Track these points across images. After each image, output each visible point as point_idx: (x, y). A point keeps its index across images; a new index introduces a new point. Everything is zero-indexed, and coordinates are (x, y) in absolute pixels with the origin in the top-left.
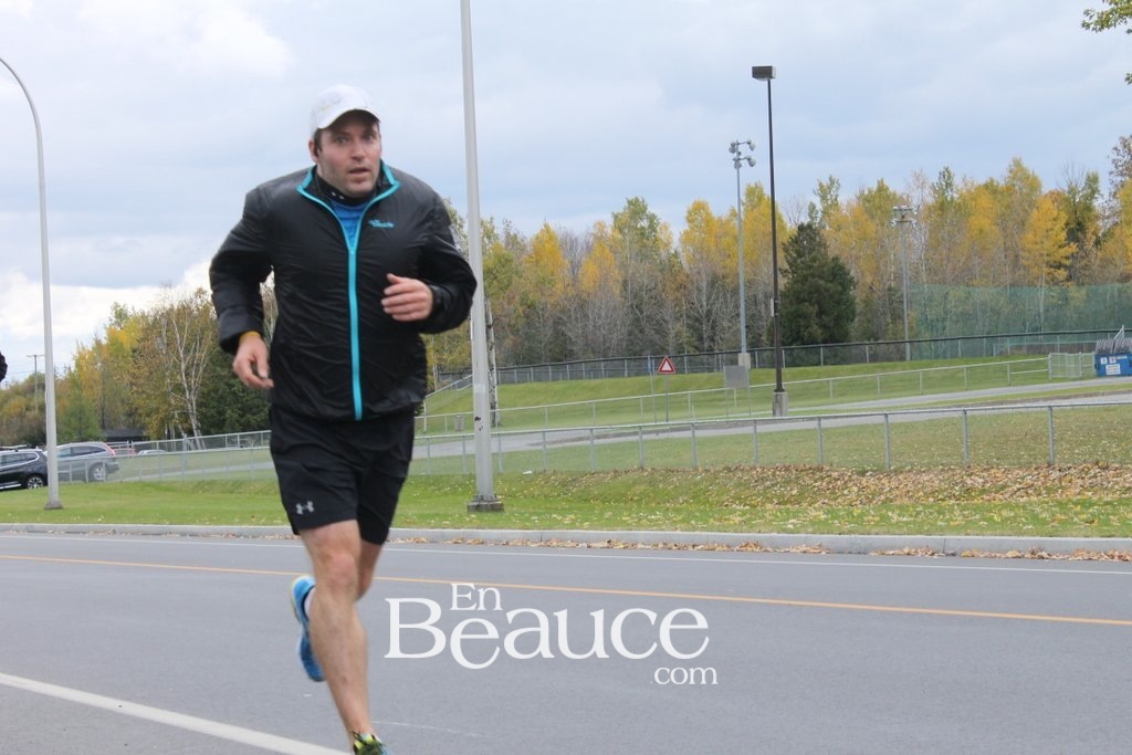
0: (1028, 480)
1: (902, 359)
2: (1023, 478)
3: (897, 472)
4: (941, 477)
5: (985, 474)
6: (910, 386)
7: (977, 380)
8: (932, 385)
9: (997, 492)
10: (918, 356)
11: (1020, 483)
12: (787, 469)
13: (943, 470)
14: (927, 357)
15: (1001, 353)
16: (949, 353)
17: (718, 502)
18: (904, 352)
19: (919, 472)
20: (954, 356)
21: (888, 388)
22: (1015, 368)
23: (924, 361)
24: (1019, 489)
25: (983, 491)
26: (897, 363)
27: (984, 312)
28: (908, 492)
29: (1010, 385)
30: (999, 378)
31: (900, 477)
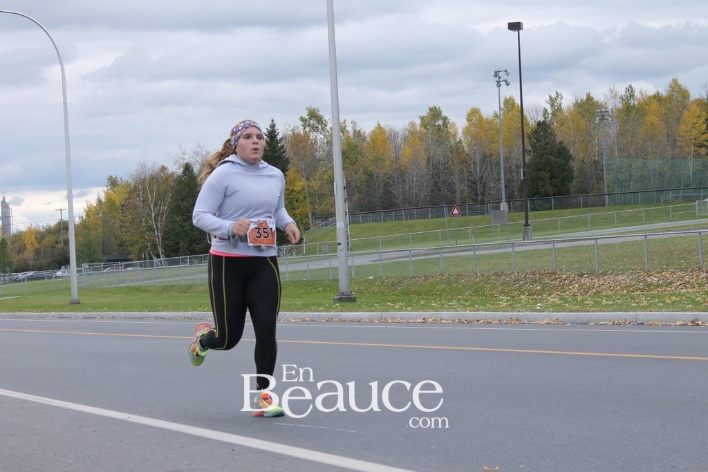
0: (687, 278)
1: (603, 205)
2: (683, 277)
3: (604, 274)
4: (631, 277)
5: (659, 275)
6: (608, 222)
7: (651, 218)
8: (622, 221)
9: (666, 286)
10: (614, 203)
11: (681, 281)
12: (534, 274)
13: (632, 273)
14: (619, 204)
15: (666, 201)
16: (632, 201)
17: (490, 295)
18: (604, 201)
19: (617, 275)
20: (636, 203)
21: (595, 224)
22: (674, 210)
23: (617, 206)
24: (681, 284)
25: (658, 286)
26: (601, 208)
27: (654, 175)
28: (611, 287)
29: (672, 221)
30: (665, 216)
31: (606, 278)
